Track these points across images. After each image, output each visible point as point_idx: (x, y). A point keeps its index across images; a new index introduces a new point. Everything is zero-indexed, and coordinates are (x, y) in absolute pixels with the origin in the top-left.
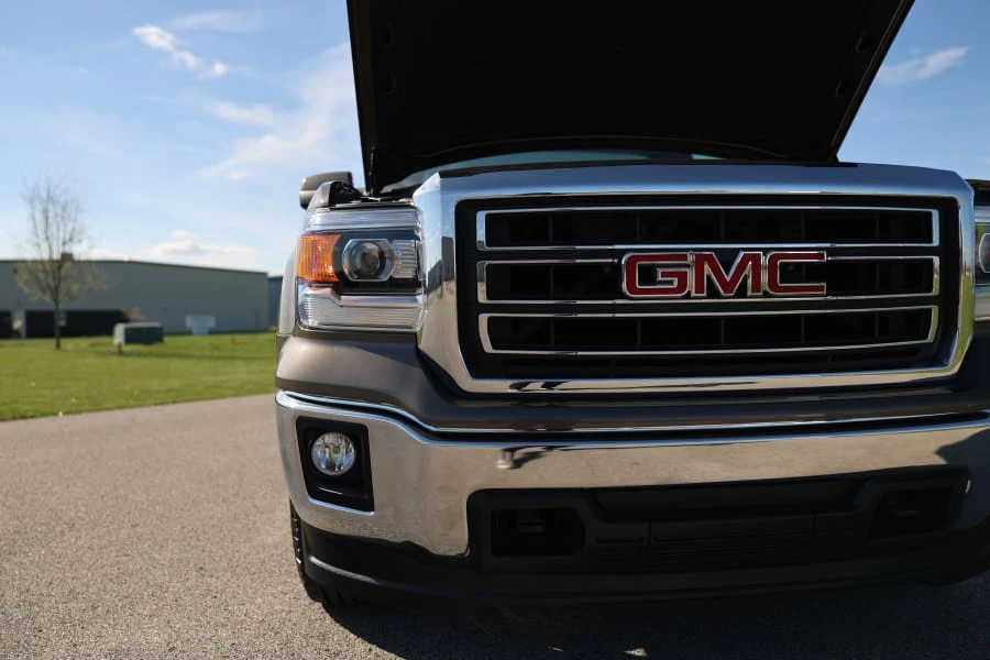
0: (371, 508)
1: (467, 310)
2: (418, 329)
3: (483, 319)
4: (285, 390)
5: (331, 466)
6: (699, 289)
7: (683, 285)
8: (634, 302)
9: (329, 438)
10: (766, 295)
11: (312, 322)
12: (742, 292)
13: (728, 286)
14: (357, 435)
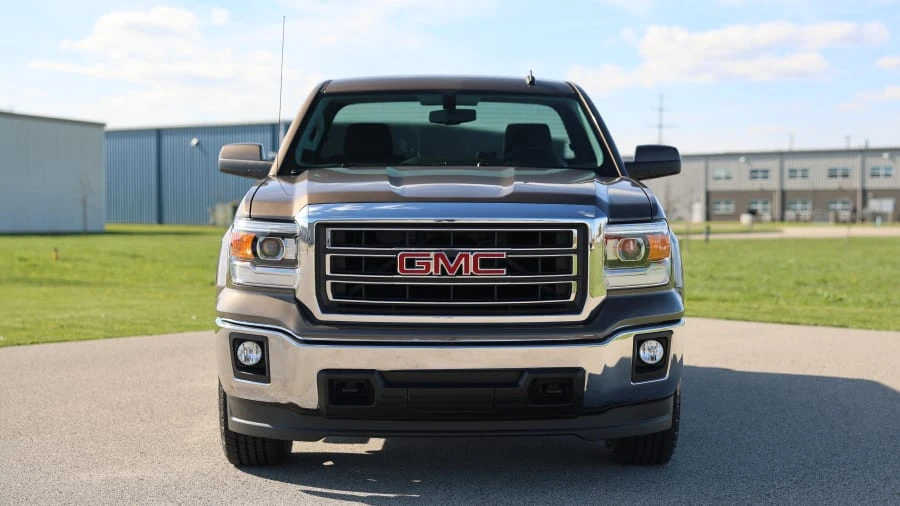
0: (269, 382)
1: (320, 278)
2: (295, 287)
3: (328, 283)
4: (221, 317)
5: (247, 359)
6: (436, 270)
7: (428, 269)
8: (403, 276)
9: (247, 345)
10: (472, 274)
11: (239, 280)
12: (460, 272)
13: (452, 270)
14: (262, 343)
